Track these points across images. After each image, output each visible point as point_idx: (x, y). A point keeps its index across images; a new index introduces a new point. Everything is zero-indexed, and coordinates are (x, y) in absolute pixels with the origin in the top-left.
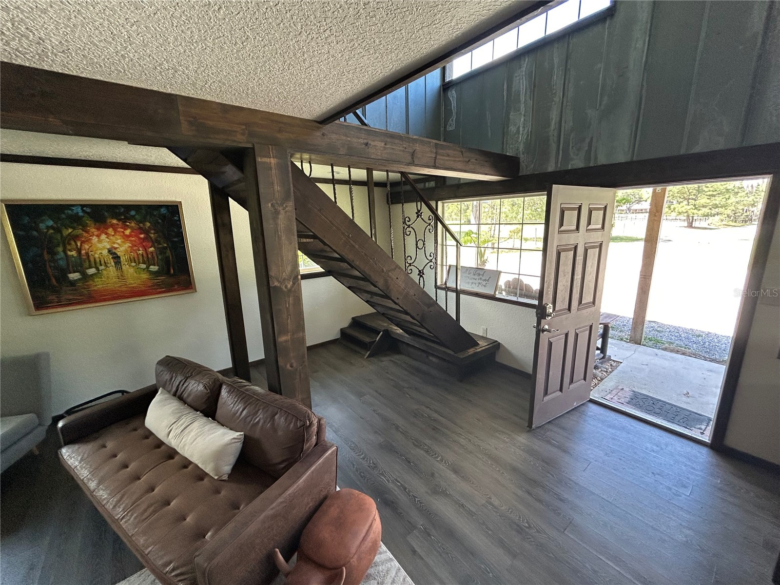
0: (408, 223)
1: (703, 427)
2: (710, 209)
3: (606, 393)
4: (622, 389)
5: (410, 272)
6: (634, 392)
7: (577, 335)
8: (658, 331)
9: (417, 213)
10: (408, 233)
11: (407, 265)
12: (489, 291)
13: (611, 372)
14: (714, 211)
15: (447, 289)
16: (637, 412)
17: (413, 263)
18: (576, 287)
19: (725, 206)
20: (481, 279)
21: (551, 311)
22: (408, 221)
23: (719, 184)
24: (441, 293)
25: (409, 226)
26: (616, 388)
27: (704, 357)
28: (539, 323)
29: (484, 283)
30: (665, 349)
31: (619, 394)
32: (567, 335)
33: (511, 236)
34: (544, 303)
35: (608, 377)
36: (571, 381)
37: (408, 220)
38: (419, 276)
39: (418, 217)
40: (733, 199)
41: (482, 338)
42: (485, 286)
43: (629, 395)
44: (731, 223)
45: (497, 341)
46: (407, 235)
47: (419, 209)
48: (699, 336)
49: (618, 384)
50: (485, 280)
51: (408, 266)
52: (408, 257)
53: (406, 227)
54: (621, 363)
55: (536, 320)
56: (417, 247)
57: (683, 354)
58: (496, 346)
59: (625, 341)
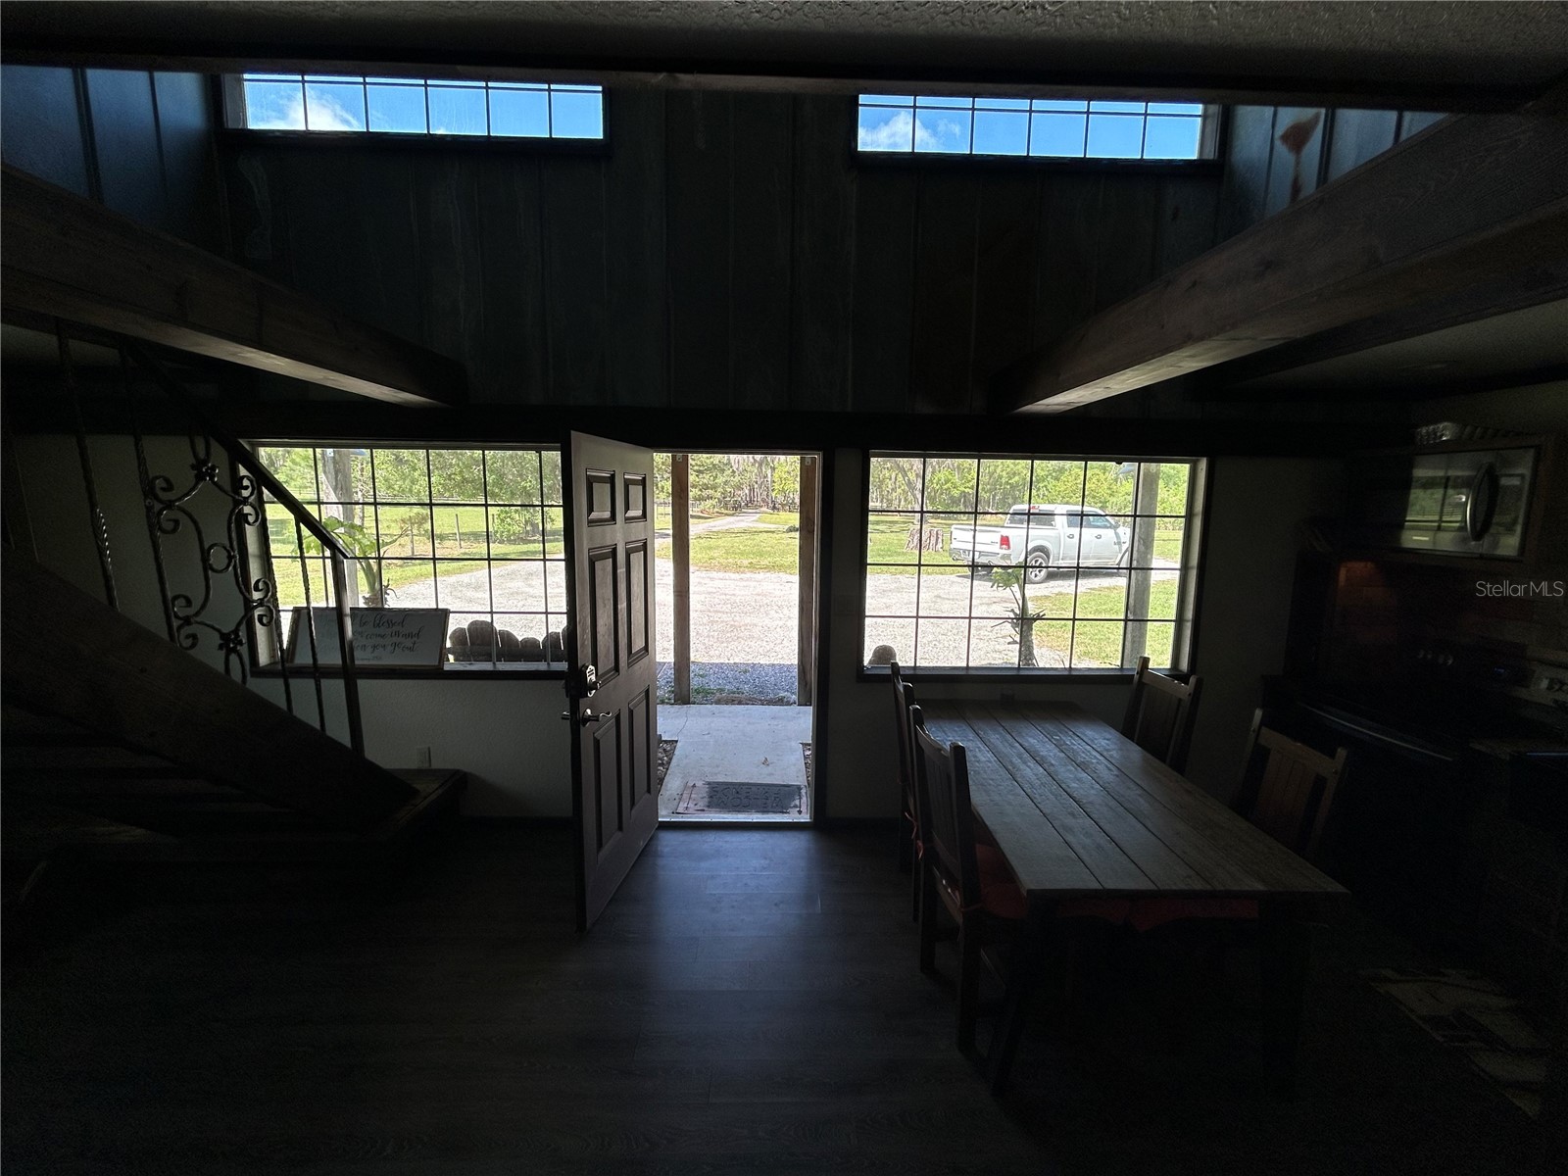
0: (163, 496)
1: (797, 802)
2: (700, 490)
3: (676, 802)
4: (694, 786)
5: (187, 643)
6: (709, 783)
7: (631, 712)
8: (701, 676)
9: (193, 467)
10: (169, 526)
11: (176, 623)
12: (424, 659)
13: (669, 763)
14: (705, 493)
15: (317, 672)
16: (725, 816)
17: (197, 614)
18: (622, 624)
19: (714, 488)
20: (397, 634)
21: (593, 678)
22: (163, 489)
23: (705, 456)
24: (303, 687)
25: (169, 505)
26: (686, 786)
27: (761, 700)
28: (575, 708)
29: (408, 643)
30: (718, 702)
31: (693, 796)
32: (618, 718)
33: (406, 531)
34: (580, 665)
35: (669, 772)
36: (633, 804)
37: (164, 485)
38: (223, 653)
39: (200, 477)
40: (720, 480)
41: (419, 773)
42: (411, 649)
43: (704, 791)
44: (723, 511)
45: (458, 771)
46: (164, 531)
47: (202, 455)
48: (745, 672)
49: (685, 782)
50: (410, 635)
51: (180, 628)
52: (175, 598)
53: (158, 506)
54: (677, 741)
55: (568, 703)
56: (207, 566)
57: (740, 703)
58: (458, 782)
59: (667, 703)
